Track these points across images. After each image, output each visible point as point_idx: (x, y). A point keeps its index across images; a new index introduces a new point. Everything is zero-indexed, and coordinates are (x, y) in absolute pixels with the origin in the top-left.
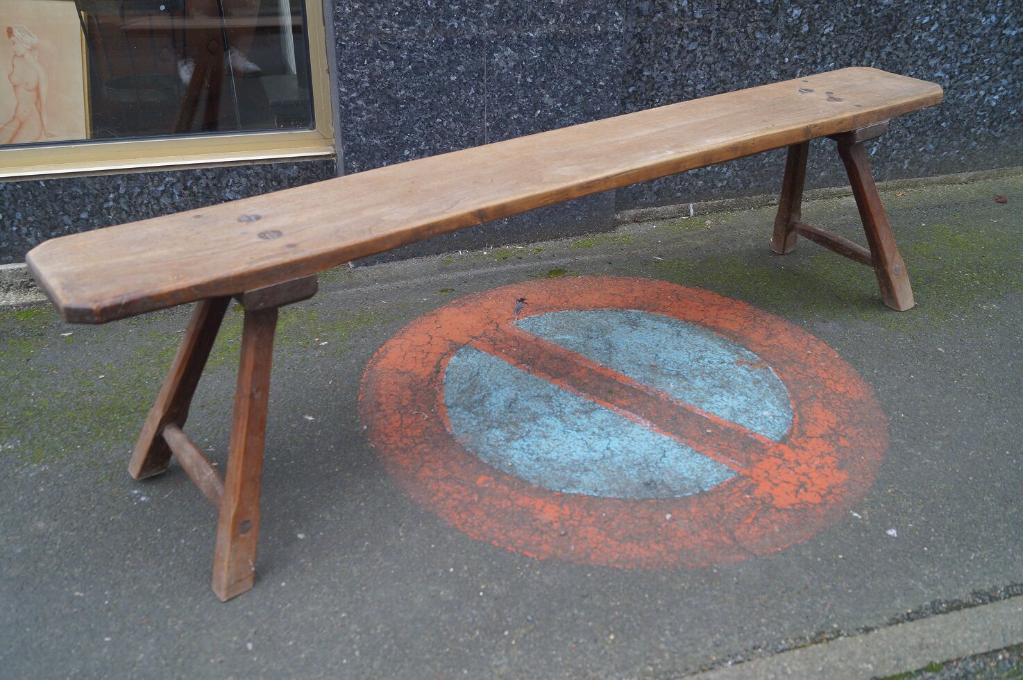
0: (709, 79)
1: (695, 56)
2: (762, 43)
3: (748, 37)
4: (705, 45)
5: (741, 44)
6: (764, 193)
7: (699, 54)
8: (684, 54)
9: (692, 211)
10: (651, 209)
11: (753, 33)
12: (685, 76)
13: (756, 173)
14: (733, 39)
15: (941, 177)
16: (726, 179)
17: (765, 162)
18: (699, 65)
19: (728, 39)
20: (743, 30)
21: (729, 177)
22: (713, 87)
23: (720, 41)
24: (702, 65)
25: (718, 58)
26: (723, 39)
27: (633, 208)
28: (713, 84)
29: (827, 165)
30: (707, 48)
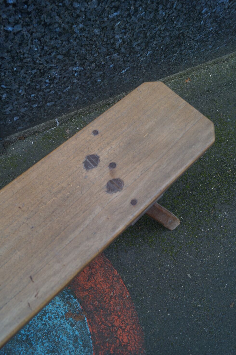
0: (42, 49)
1: (23, 35)
2: (81, 11)
3: (67, 9)
4: (28, 25)
5: (62, 16)
6: (103, 99)
7: (26, 33)
8: (11, 37)
9: (57, 122)
10: (29, 129)
11: (72, 4)
12: (20, 52)
13: (96, 92)
14: (54, 14)
15: (213, 60)
16: (76, 101)
17: (101, 85)
18: (30, 41)
19: (49, 15)
20: (61, 4)
21: (78, 100)
22: (48, 53)
23: (42, 19)
24: (32, 41)
25: (45, 32)
26: (44, 16)
27: (16, 132)
28: (47, 51)
29: (143, 75)
30: (32, 26)
